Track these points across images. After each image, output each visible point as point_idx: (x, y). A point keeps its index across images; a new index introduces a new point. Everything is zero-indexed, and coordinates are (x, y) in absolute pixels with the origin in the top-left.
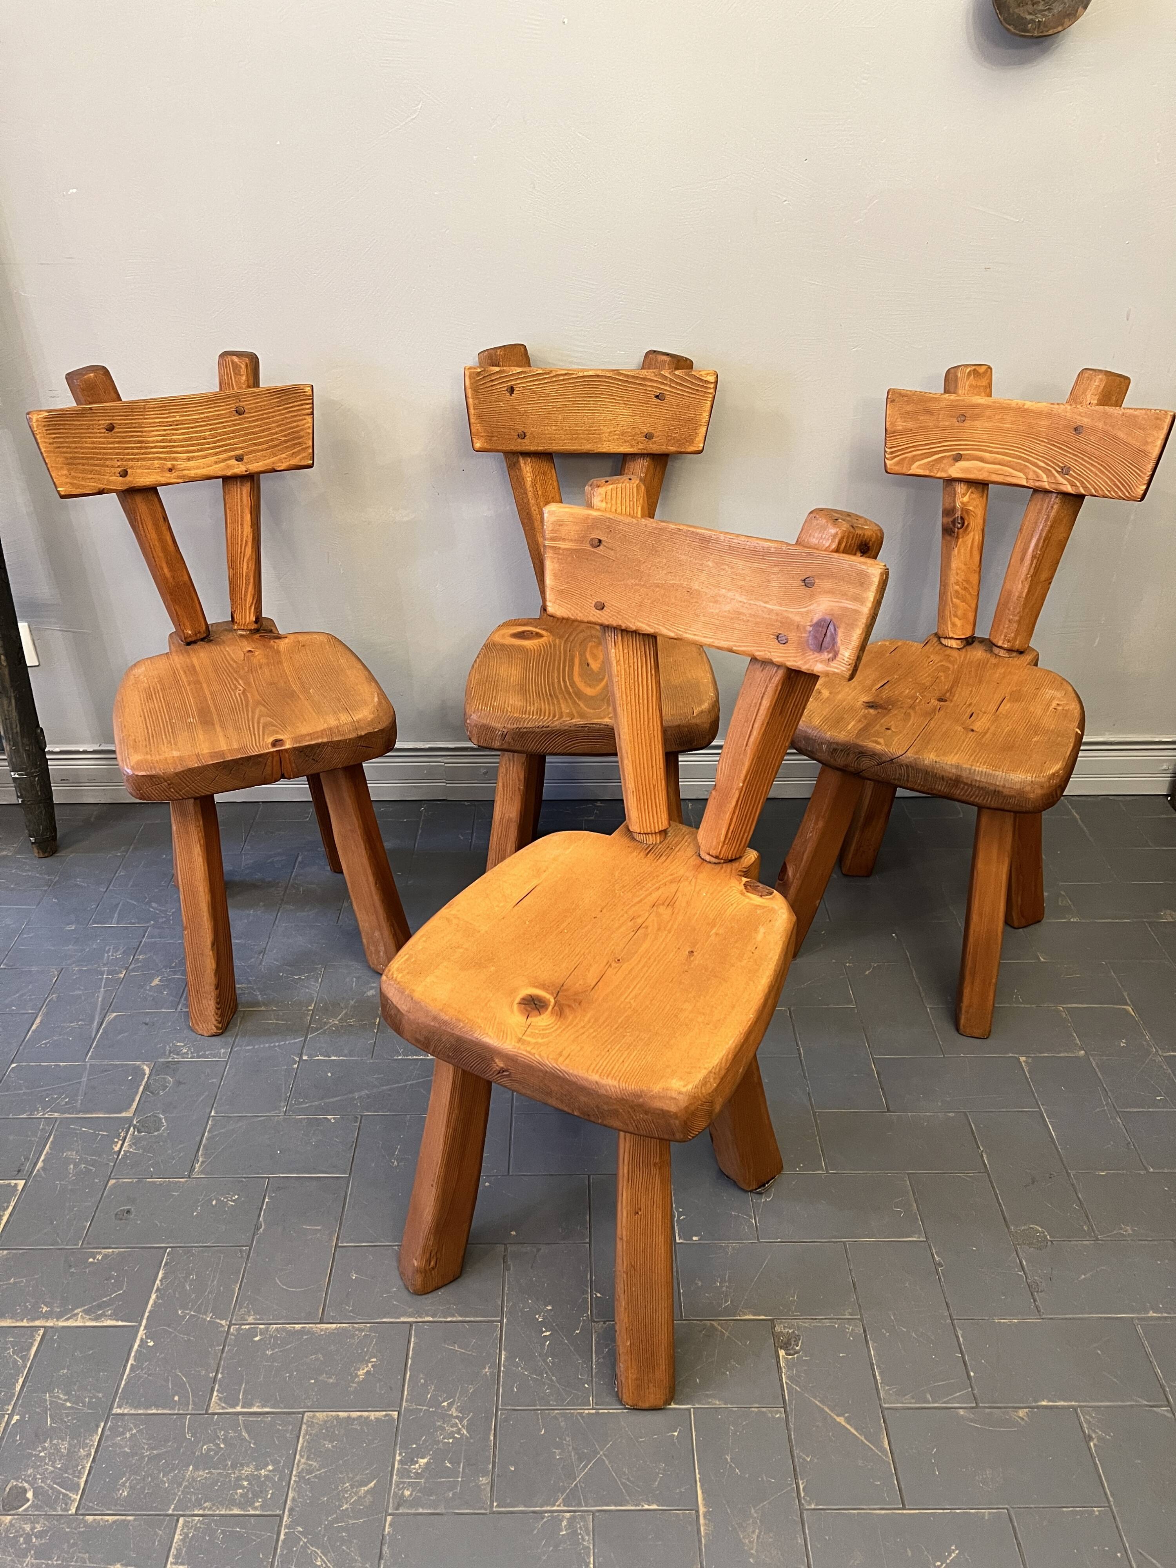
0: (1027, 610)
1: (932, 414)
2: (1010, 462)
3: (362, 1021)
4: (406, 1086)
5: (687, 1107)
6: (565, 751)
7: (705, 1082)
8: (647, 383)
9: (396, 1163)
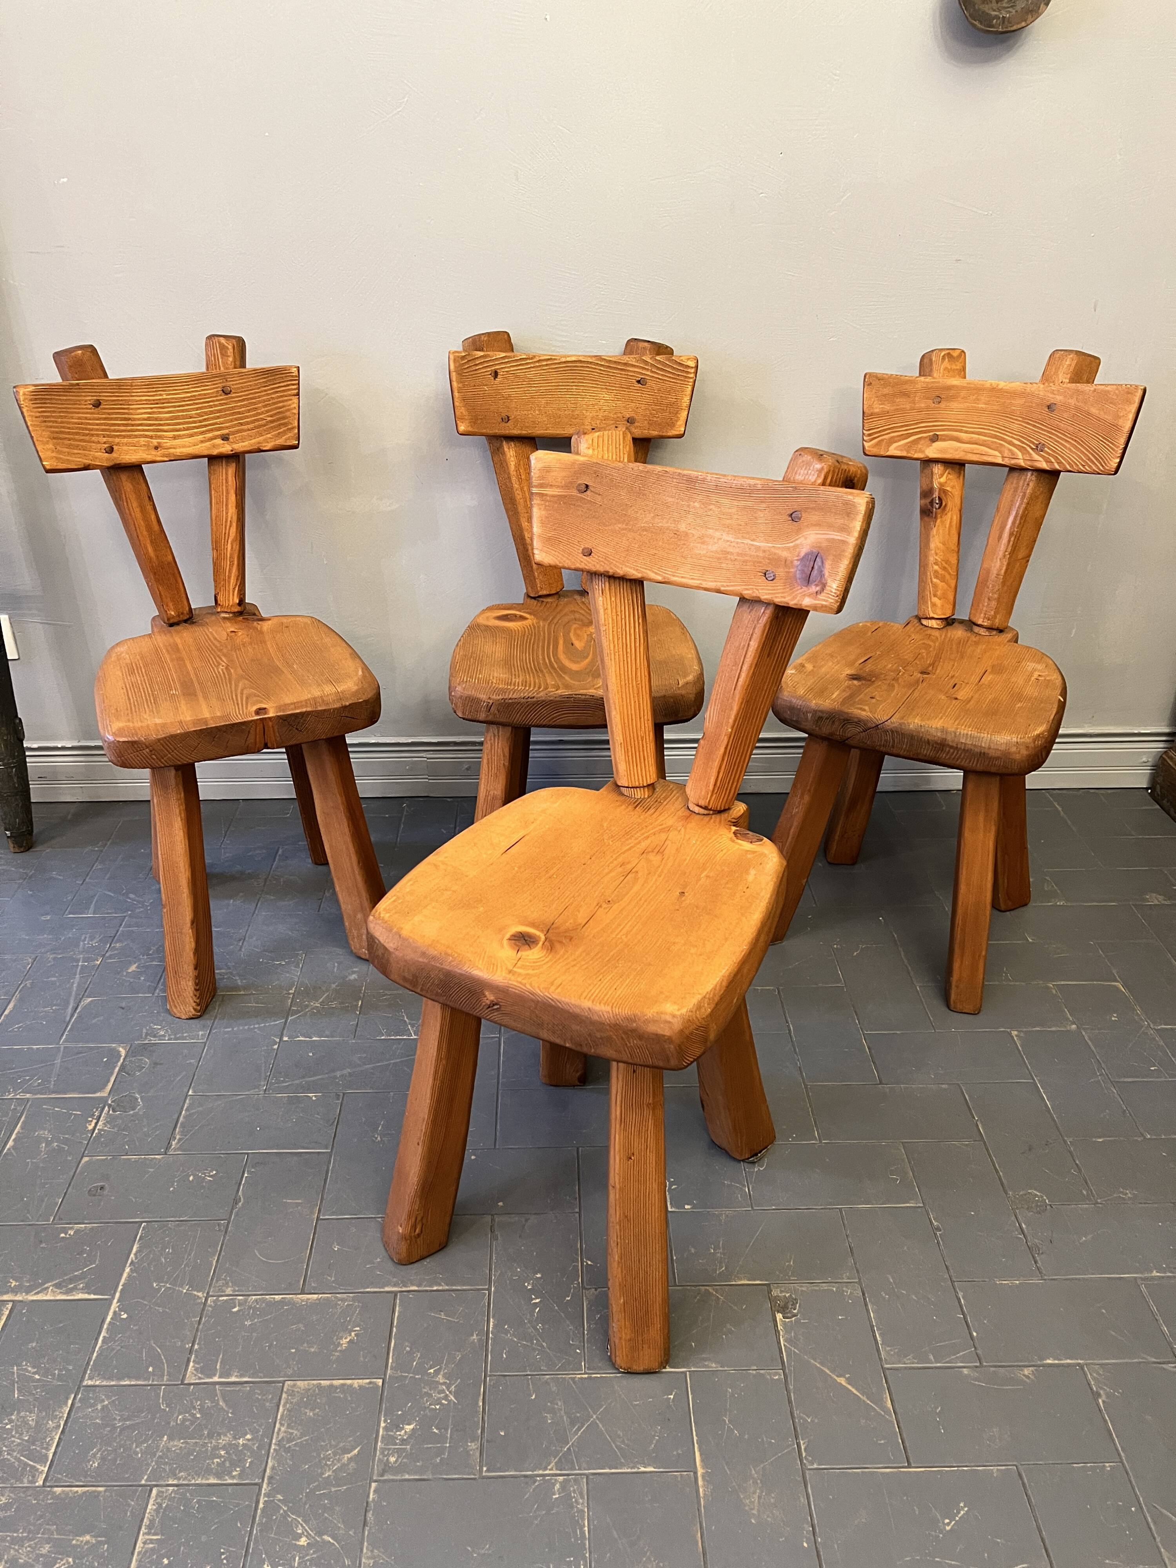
0: (1006, 588)
1: (909, 397)
2: (985, 441)
3: (343, 1003)
4: (389, 1065)
5: (682, 1031)
6: (551, 723)
7: (699, 1007)
8: (628, 368)
9: (379, 1138)
